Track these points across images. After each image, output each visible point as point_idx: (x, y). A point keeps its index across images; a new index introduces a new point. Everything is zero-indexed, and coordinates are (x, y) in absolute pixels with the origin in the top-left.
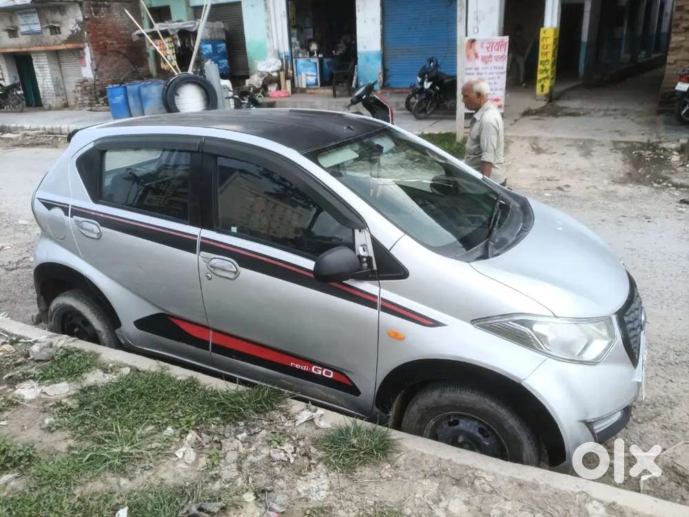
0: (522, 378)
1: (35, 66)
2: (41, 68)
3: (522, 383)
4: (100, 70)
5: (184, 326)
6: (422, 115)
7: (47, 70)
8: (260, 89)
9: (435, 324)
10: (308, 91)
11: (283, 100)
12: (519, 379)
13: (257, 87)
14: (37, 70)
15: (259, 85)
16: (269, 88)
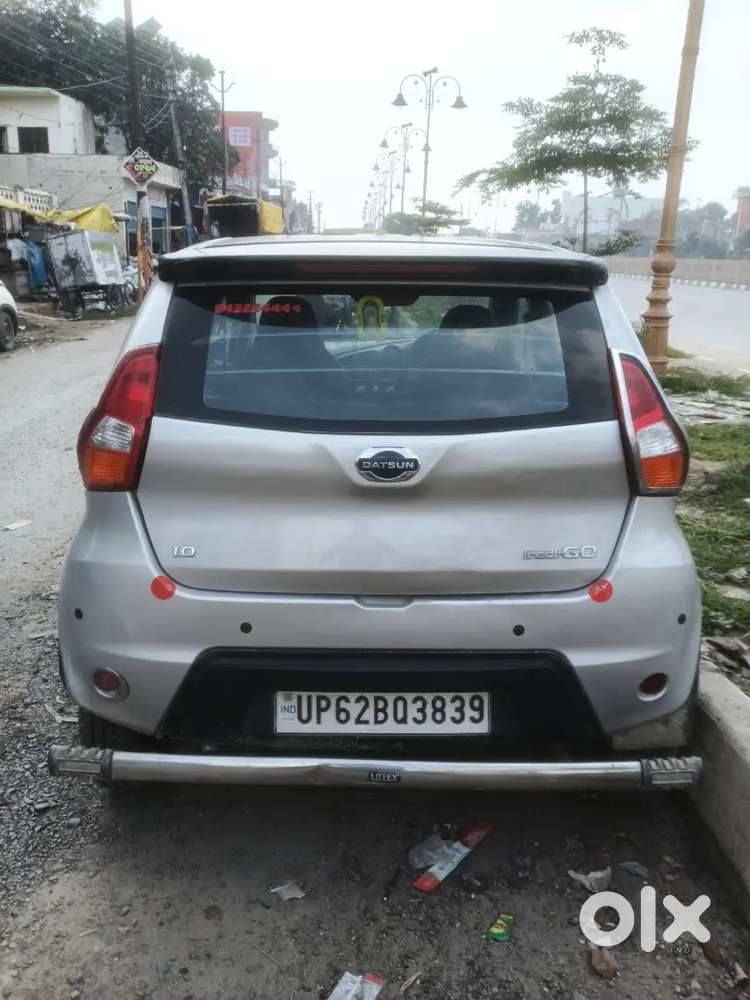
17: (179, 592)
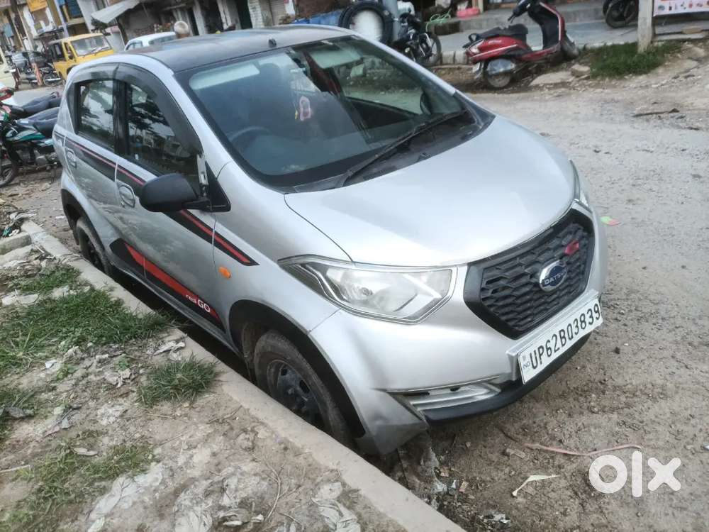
0: (308, 330)
1: (250, 8)
2: (254, 8)
3: (309, 335)
4: (301, 5)
5: (133, 253)
6: (619, 23)
7: (259, 10)
8: (448, 8)
9: (252, 263)
10: (504, 6)
11: (468, 19)
12: (306, 331)
13: (445, 7)
14: (251, 11)
15: (447, 4)
16: (459, 7)
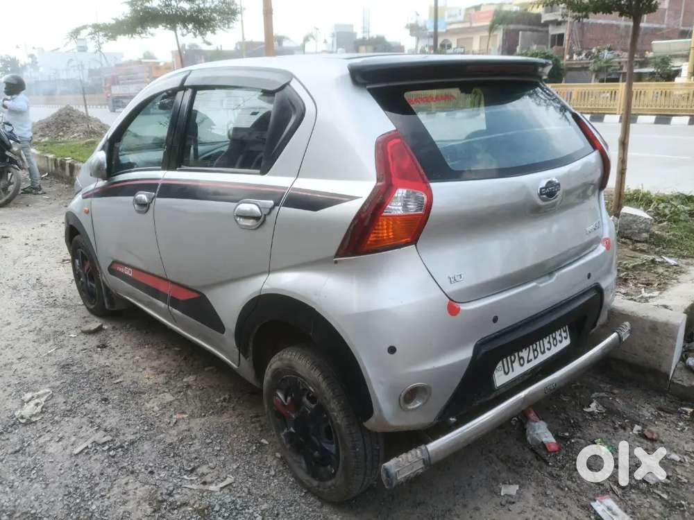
17: (464, 307)
